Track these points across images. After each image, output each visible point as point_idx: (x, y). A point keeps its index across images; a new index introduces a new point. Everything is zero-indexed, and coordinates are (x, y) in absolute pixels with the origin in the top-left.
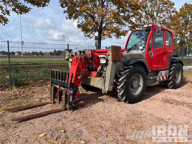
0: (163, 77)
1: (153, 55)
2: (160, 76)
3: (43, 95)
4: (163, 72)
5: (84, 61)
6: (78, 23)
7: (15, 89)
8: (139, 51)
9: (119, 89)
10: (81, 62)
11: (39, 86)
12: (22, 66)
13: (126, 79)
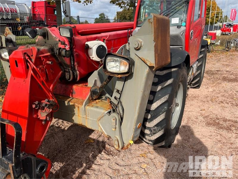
2: (193, 73)
4: (195, 65)
5: (50, 62)
9: (149, 129)
10: (41, 66)
13: (167, 104)
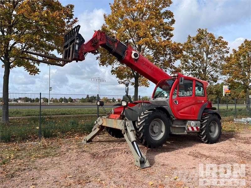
0: (192, 128)
1: (178, 103)
2: (188, 126)
3: (70, 146)
4: (193, 122)
6: (112, 68)
7: (43, 140)
8: (163, 98)
11: (67, 138)
12: (49, 116)
13: (145, 123)
